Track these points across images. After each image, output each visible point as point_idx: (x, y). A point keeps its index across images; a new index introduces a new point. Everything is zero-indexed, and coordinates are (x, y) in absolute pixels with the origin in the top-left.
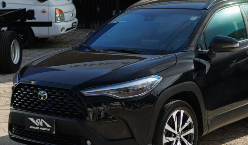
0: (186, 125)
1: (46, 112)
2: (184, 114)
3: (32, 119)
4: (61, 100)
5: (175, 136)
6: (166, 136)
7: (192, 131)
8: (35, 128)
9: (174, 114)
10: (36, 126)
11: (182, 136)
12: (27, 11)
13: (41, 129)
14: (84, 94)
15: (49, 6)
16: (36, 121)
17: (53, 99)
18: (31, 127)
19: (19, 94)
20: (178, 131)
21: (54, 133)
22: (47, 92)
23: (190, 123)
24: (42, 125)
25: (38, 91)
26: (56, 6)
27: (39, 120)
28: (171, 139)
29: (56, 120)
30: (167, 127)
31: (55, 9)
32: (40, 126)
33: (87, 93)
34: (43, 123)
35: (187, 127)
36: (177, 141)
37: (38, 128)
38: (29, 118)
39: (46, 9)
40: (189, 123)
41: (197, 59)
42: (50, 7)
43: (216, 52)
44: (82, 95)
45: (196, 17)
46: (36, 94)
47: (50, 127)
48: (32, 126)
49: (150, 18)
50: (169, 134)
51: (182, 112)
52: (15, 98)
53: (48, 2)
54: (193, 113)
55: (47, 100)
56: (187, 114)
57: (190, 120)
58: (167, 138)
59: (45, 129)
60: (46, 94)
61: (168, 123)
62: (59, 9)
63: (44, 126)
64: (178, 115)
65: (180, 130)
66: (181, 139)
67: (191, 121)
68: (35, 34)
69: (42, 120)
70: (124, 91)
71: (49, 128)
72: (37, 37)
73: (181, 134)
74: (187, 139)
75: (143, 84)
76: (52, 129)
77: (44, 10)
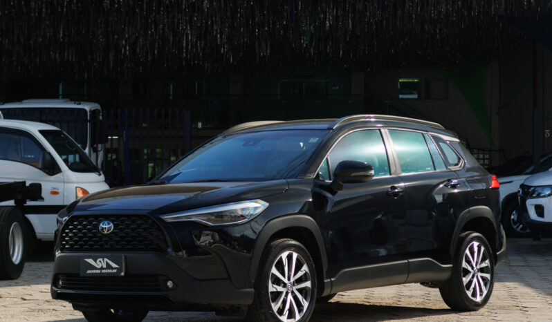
0: (300, 274)
1: (111, 249)
2: (297, 259)
3: (90, 261)
4: (133, 230)
5: (285, 285)
6: (273, 283)
7: (308, 284)
8: (94, 271)
9: (284, 255)
10: (96, 268)
11: (294, 288)
12: (27, 184)
13: (104, 271)
14: (166, 220)
15: (64, 182)
16: (96, 262)
17: (122, 230)
18: (89, 272)
19: (71, 230)
20: (289, 279)
21: (122, 274)
22: (113, 221)
23: (306, 272)
24: (105, 266)
25: (100, 222)
26: (78, 183)
27: (101, 260)
28: (280, 289)
29: (126, 257)
30: (274, 271)
31: (76, 187)
32: (102, 268)
33: (168, 218)
34: (107, 263)
35: (301, 277)
36: (287, 293)
37: (100, 271)
38: (87, 260)
39: (60, 187)
40: (304, 272)
41: (318, 190)
42: (66, 185)
43: (344, 182)
44: (163, 221)
45: (317, 139)
46: (96, 226)
47: (117, 266)
48: (89, 269)
49: (252, 143)
50: (277, 281)
51: (295, 255)
52: (65, 237)
53: (63, 175)
54: (309, 259)
55: (112, 233)
56: (302, 259)
57: (305, 268)
58: (275, 286)
59: (110, 271)
60: (111, 224)
61: (276, 266)
62: (82, 189)
63: (109, 267)
64: (290, 257)
65: (292, 280)
66: (293, 292)
67: (307, 270)
68: (37, 234)
69: (106, 259)
70: (216, 217)
71: (115, 268)
72: (40, 240)
73: (294, 285)
74: (301, 294)
75: (243, 209)
76: (119, 270)
77: (55, 190)
